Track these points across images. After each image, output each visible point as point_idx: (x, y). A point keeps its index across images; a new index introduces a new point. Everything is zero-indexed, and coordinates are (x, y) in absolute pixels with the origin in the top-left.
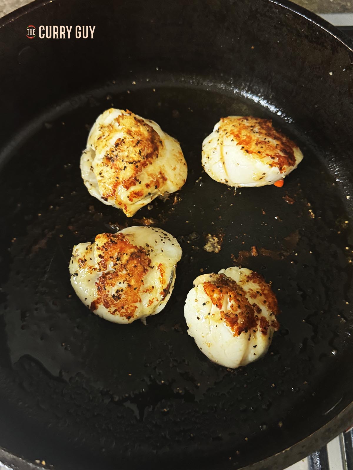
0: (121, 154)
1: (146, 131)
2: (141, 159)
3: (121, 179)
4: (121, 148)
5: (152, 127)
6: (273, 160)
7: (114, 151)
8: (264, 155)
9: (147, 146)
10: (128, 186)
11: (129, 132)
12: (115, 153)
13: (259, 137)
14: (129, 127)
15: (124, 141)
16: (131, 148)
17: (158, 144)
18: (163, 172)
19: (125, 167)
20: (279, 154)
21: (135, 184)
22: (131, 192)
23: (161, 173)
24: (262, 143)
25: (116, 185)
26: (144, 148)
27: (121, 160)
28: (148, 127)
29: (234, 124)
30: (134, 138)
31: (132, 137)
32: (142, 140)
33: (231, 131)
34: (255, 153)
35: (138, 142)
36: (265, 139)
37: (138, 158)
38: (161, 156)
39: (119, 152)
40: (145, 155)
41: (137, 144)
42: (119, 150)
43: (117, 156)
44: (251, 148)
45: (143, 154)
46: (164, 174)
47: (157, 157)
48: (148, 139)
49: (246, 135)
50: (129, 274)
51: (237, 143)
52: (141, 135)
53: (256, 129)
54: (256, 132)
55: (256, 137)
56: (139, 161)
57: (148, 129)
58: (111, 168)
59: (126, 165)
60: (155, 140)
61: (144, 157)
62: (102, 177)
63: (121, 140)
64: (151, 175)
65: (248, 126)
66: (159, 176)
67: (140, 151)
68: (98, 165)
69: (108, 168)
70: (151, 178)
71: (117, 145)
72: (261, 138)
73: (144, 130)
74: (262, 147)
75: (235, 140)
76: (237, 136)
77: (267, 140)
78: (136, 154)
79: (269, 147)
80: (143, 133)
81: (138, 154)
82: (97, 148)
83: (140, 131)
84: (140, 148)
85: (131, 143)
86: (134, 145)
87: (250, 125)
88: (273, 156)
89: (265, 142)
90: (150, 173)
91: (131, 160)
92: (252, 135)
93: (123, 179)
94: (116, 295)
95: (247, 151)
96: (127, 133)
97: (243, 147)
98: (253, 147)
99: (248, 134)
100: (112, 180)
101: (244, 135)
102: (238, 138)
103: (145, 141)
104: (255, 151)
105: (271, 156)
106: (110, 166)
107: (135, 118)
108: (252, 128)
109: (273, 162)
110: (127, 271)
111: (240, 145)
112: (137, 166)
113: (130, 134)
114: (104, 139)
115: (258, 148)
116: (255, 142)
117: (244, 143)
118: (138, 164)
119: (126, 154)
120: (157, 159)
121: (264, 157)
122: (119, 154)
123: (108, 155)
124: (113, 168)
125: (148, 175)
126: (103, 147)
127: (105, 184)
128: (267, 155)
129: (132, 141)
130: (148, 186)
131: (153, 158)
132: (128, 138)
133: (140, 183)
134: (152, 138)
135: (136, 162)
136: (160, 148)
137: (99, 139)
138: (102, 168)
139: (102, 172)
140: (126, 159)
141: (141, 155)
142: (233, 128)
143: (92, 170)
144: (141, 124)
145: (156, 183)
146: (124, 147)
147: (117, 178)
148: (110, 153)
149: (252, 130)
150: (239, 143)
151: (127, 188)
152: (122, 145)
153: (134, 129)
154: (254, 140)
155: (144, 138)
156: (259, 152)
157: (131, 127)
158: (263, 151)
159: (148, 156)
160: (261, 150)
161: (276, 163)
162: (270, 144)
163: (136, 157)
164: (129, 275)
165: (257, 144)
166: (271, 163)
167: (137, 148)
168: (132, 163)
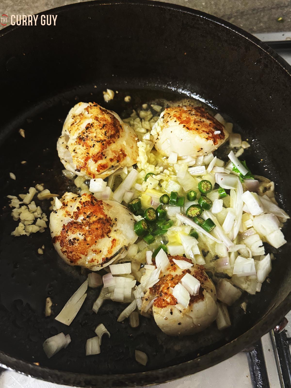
0: (90, 135)
1: (109, 118)
2: (106, 139)
3: (91, 154)
4: (91, 131)
5: (113, 115)
6: (208, 135)
7: (85, 133)
8: (201, 131)
9: (111, 129)
10: (96, 160)
11: (96, 119)
12: (85, 135)
13: (196, 117)
14: (96, 115)
15: (93, 125)
16: (99, 131)
17: (119, 127)
18: (123, 149)
19: (94, 145)
20: (212, 130)
21: (102, 159)
22: (99, 165)
23: (121, 150)
24: (199, 122)
25: (87, 159)
26: (109, 131)
27: (91, 140)
28: (111, 115)
29: (176, 110)
30: (100, 123)
31: (99, 122)
32: (106, 124)
33: (174, 115)
34: (194, 129)
35: (104, 126)
36: (201, 119)
37: (104, 137)
38: (122, 137)
39: (89, 133)
40: (109, 136)
41: (103, 127)
42: (89, 132)
43: (87, 136)
44: (190, 126)
45: (107, 135)
46: (124, 151)
47: (119, 137)
48: (111, 123)
49: (186, 117)
50: (89, 231)
51: (179, 123)
52: (105, 120)
53: (193, 112)
54: (193, 114)
55: (193, 118)
56: (105, 140)
57: (110, 116)
58: (83, 146)
59: (94, 143)
60: (116, 124)
61: (108, 137)
62: (76, 153)
63: (90, 124)
64: (114, 152)
65: (186, 111)
66: (120, 153)
67: (105, 132)
68: (72, 144)
69: (81, 146)
70: (114, 154)
71: (87, 128)
72: (198, 118)
73: (108, 117)
74: (199, 125)
75: (177, 120)
76: (179, 118)
77: (202, 120)
78: (103, 135)
79: (204, 125)
80: (107, 119)
81: (104, 134)
82: (71, 132)
83: (104, 118)
84: (106, 130)
85: (98, 126)
86: (101, 128)
87: (188, 110)
88: (207, 132)
89: (201, 122)
90: (113, 150)
91: (99, 139)
92: (191, 117)
93: (92, 154)
94: (72, 240)
95: (188, 128)
96: (95, 119)
97: (184, 126)
98: (192, 125)
99: (187, 116)
100: (84, 155)
101: (184, 117)
102: (179, 119)
103: (109, 125)
104: (194, 128)
105: (206, 132)
106: (82, 145)
107: (100, 109)
108: (189, 112)
109: (209, 136)
110: (89, 228)
111: (182, 124)
112: (103, 144)
113: (97, 120)
114: (77, 124)
115: (196, 126)
116: (193, 121)
117: (185, 122)
118: (104, 143)
119: (95, 135)
120: (118, 139)
121: (202, 133)
122: (89, 135)
123: (80, 136)
124: (84, 146)
125: (112, 152)
126: (76, 130)
127: (79, 159)
128: (203, 131)
129: (99, 125)
130: (111, 160)
131: (116, 138)
132: (96, 123)
133: (106, 158)
134: (114, 123)
135: (103, 141)
136: (121, 131)
137: (72, 125)
138: (76, 146)
139: (75, 149)
140: (94, 139)
141: (106, 136)
142: (175, 113)
143: (68, 149)
144: (105, 113)
145: (118, 158)
146: (93, 130)
147: (88, 153)
148: (82, 135)
149: (190, 113)
150: (181, 123)
151: (96, 161)
152: (91, 128)
153: (100, 116)
154: (192, 120)
155: (108, 122)
156: (197, 129)
157: (98, 115)
158: (200, 128)
159: (112, 136)
160: (198, 127)
161: (211, 137)
162: (205, 123)
163: (102, 137)
164: (89, 233)
165: (194, 123)
166: (207, 137)
167: (103, 130)
168: (99, 142)
